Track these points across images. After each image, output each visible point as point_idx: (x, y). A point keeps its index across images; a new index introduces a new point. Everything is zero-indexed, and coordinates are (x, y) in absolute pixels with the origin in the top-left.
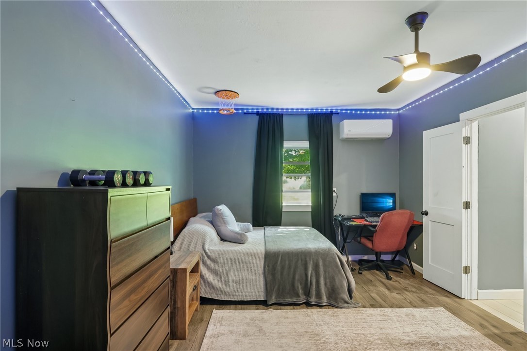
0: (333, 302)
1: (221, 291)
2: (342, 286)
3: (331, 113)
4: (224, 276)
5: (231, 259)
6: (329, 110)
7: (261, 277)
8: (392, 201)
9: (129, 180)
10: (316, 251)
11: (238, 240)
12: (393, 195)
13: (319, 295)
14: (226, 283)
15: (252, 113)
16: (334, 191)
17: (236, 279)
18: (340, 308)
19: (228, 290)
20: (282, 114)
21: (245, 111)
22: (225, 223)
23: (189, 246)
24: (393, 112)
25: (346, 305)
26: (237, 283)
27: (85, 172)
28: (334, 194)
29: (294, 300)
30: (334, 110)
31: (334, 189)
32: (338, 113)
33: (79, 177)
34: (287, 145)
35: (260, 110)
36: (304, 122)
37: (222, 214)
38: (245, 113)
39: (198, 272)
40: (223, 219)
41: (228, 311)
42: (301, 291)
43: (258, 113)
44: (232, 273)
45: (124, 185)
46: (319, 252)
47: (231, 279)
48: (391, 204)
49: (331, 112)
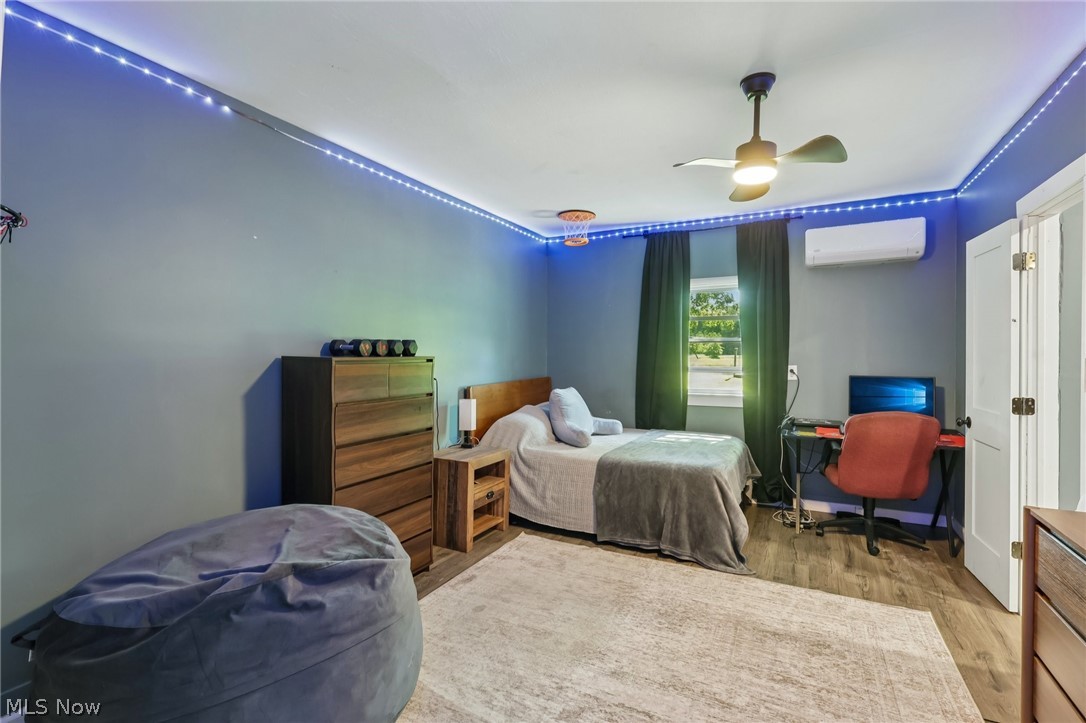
0: (700, 558)
1: (536, 510)
2: (719, 533)
3: (787, 218)
4: (540, 490)
5: (550, 466)
6: (782, 213)
7: (591, 499)
8: (923, 393)
9: (382, 349)
10: (679, 469)
11: (576, 441)
12: (928, 382)
13: (676, 542)
14: (543, 498)
15: (637, 235)
16: (792, 371)
17: (556, 495)
18: (711, 569)
19: (544, 510)
20: (688, 232)
21: (625, 233)
22: (563, 415)
23: (501, 441)
24: (939, 199)
25: (722, 567)
26: (557, 501)
27: (343, 342)
28: (791, 377)
29: (638, 541)
30: (793, 212)
31: (790, 367)
32: (801, 217)
33: (336, 347)
34: (697, 286)
35: (650, 229)
36: (730, 241)
37: (559, 400)
38: (624, 237)
39: (504, 477)
40: (561, 409)
41: (540, 538)
42: (648, 530)
43: (646, 234)
44: (550, 485)
45: (374, 353)
46: (684, 471)
47: (549, 494)
48: (923, 401)
49: (785, 215)
